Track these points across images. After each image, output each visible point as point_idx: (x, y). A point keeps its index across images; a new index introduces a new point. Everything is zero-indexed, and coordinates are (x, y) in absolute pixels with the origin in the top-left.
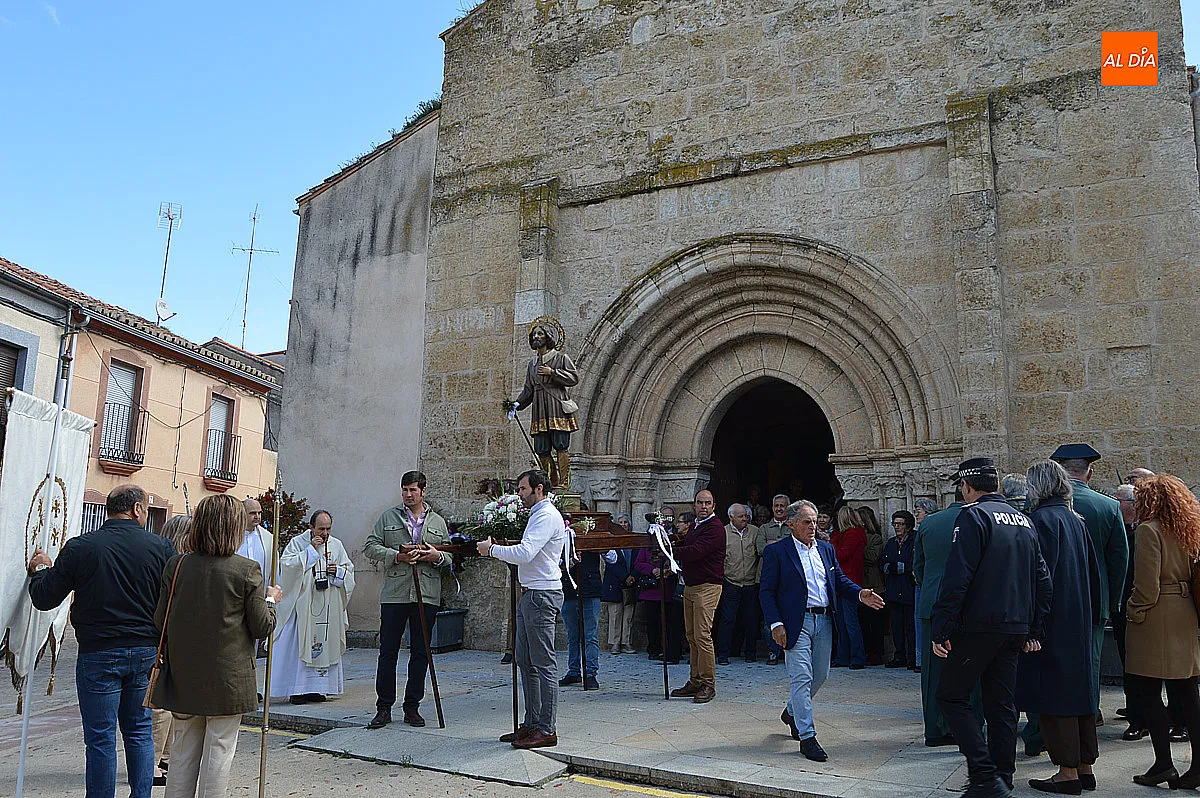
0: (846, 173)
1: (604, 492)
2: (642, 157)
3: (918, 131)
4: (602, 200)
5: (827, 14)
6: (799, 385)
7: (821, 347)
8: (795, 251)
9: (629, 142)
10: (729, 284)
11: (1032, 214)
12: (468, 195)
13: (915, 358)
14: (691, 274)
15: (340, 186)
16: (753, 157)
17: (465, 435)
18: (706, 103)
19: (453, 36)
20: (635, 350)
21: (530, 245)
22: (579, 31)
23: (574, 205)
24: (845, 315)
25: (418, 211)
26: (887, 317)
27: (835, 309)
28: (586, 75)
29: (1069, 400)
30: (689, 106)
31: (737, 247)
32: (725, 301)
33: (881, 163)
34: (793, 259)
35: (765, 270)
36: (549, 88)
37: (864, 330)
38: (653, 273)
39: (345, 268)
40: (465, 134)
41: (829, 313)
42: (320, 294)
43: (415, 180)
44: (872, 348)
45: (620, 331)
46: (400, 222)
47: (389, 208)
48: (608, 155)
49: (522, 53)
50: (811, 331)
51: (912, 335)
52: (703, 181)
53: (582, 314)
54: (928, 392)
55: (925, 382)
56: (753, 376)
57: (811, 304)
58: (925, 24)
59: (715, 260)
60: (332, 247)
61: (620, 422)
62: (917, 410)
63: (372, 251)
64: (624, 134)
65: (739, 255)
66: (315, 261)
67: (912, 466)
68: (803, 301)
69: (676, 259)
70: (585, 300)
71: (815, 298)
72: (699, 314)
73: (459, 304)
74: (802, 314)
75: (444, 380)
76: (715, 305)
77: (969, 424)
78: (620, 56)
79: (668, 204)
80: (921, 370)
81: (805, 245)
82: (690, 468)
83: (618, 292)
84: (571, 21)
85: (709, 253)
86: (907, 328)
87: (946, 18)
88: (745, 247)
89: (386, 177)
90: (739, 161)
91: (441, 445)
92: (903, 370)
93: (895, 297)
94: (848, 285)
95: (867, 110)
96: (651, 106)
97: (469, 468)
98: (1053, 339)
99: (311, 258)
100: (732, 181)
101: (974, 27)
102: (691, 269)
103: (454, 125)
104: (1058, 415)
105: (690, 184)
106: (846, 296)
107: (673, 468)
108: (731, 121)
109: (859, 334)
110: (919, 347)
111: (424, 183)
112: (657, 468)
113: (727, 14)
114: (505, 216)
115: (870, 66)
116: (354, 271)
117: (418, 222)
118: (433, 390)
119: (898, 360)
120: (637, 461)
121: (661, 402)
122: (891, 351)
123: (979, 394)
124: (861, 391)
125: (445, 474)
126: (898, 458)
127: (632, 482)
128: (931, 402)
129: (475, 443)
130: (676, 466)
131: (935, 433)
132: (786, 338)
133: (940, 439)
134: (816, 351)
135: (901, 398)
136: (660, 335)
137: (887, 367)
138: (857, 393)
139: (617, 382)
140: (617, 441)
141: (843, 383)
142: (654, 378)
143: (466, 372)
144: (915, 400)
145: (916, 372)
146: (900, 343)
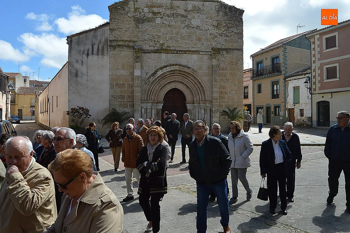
0: (195, 56)
1: (149, 107)
2: (159, 46)
3: (207, 52)
4: (150, 53)
5: (193, 28)
6: (181, 90)
7: (187, 84)
8: (186, 68)
9: (156, 42)
10: (174, 72)
11: (223, 69)
12: (119, 46)
13: (204, 88)
14: (169, 70)
15: (81, 36)
16: (180, 51)
17: (121, 96)
18: (171, 38)
19: (112, 8)
20: (155, 82)
21: (137, 60)
22: (145, 17)
23: (144, 53)
24: (192, 79)
25: (105, 47)
26: (200, 81)
27: (190, 78)
28: (146, 26)
29: (226, 96)
30: (168, 38)
31: (177, 66)
32: (172, 75)
33: (200, 56)
34: (186, 70)
35: (180, 71)
36: (137, 27)
38: (161, 68)
39: (85, 56)
40: (116, 32)
41: (189, 79)
42: (77, 61)
43: (104, 39)
44: (196, 85)
45: (154, 78)
46: (100, 48)
47: (97, 44)
48: (151, 44)
49: (130, 17)
50: (185, 81)
51: (204, 85)
52: (171, 53)
53: (147, 75)
54: (206, 94)
55: (205, 92)
56: (174, 88)
57: (186, 77)
58: (209, 34)
59: (173, 68)
60: (80, 51)
61: (151, 94)
62: (203, 96)
63: (93, 54)
64: (155, 41)
65: (177, 68)
66: (75, 53)
67: (202, 104)
68: (185, 76)
69: (166, 67)
70: (147, 72)
71: (187, 76)
72: (167, 76)
73: (118, 69)
74: (184, 78)
75: (115, 84)
76: (170, 75)
77: (214, 99)
78: (154, 24)
79: (164, 56)
81: (189, 68)
82: (162, 103)
83: (154, 71)
84: (143, 14)
85: (172, 67)
86: (203, 83)
87: (212, 34)
88: (178, 67)
89: (95, 37)
90: (177, 51)
91: (115, 97)
92: (201, 89)
93: (202, 78)
94: (195, 76)
95: (199, 47)
96: (160, 37)
97: (122, 102)
98: (225, 88)
99: (73, 52)
100: (176, 54)
101: (216, 37)
102: (169, 69)
103: (113, 29)
104: (224, 99)
105: (168, 53)
106: (193, 77)
108: (176, 43)
109: (194, 83)
111: (106, 40)
112: (157, 103)
113: (175, 22)
114: (129, 52)
115: (199, 39)
116: (88, 58)
117: (105, 49)
118: (112, 86)
119: (200, 88)
120: (154, 102)
121: (158, 91)
122: (199, 86)
123: (216, 95)
124: (193, 92)
125: (116, 103)
126: (200, 103)
127: (152, 105)
128: (206, 95)
129: (123, 97)
130: (159, 103)
131: (207, 100)
132: (180, 82)
133: (208, 101)
134: (185, 84)
135: (200, 94)
136: (160, 79)
137: (198, 89)
138: (192, 92)
139: (152, 87)
140: (150, 98)
141: (189, 90)
142: (157, 87)
143: (120, 83)
144: (203, 95)
145: (204, 90)
146: (202, 85)
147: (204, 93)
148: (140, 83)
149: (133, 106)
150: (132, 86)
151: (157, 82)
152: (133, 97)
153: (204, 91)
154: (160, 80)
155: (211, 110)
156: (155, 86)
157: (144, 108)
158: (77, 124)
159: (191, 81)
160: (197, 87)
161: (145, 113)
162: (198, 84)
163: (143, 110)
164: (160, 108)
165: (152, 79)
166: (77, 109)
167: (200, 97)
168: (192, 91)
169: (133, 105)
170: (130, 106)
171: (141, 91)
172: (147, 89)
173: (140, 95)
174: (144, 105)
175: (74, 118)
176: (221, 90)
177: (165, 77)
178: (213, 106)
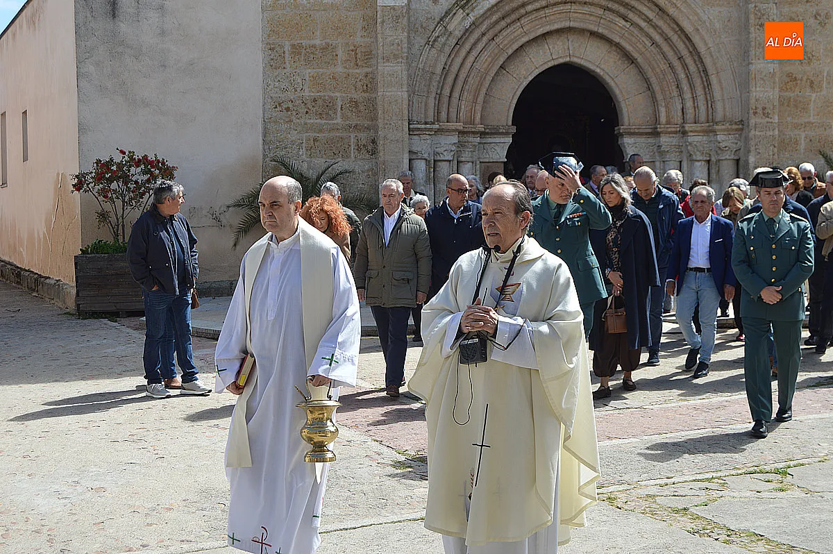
1: (445, 153)
6: (598, 70)
7: (624, 44)
13: (708, 62)
17: (315, 100)
20: (476, 35)
24: (648, 20)
26: (688, 28)
27: (640, 14)
29: (813, 99)
37: (662, 34)
41: (635, 18)
44: (666, 48)
45: (471, 18)
50: (617, 29)
51: (706, 44)
54: (715, 87)
55: (713, 80)
56: (561, 61)
57: (622, 10)
61: (456, 94)
62: (701, 98)
67: (697, 139)
68: (616, 7)
71: (626, 6)
74: (611, 16)
75: (287, 48)
77: (755, 113)
80: (711, 70)
82: (506, 134)
86: (702, 38)
91: (288, 109)
92: (692, 68)
93: (697, 14)
97: (321, 131)
98: (806, 58)
104: (805, 109)
106: (654, 7)
107: (492, 134)
109: (657, 38)
110: (710, 53)
112: (483, 135)
118: (274, 58)
119: (689, 61)
120: (470, 128)
121: (489, 78)
122: (685, 53)
123: (762, 93)
124: (653, 80)
125: (294, 136)
126: (684, 133)
127: (461, 145)
128: (717, 94)
129: (327, 108)
130: (495, 132)
131: (719, 116)
132: (593, 34)
133: (723, 121)
134: (617, 45)
135: (686, 87)
136: (497, 22)
137: (676, 64)
138: (647, 80)
139: (459, 60)
140: (453, 111)
141: (632, 70)
142: (483, 57)
143: (313, 42)
144: (699, 91)
145: (705, 71)
146: (695, 48)
147: (707, 86)
148: (405, 40)
149: (372, 148)
150: (369, 55)
151: (483, 34)
152: (372, 105)
153: (707, 75)
154: (498, 27)
155: (741, 163)
156: (474, 53)
157: (426, 156)
158: (120, 231)
159: (641, 29)
160: (670, 54)
161: (428, 180)
162: (681, 46)
163: (421, 166)
164: (495, 157)
165: (460, 24)
166: (120, 165)
167: (689, 104)
168: (650, 74)
169: (374, 142)
170: (359, 149)
171: (409, 76)
172: (439, 70)
173: (406, 95)
174: (423, 145)
175: (108, 206)
176: (788, 69)
177: (522, 11)
178: (752, 143)
